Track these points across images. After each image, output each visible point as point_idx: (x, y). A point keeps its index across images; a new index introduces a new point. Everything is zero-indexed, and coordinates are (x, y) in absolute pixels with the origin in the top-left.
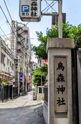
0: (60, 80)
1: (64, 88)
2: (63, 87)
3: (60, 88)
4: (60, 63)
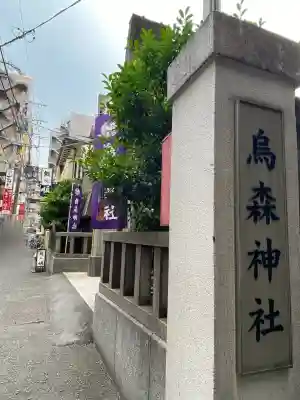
0: (262, 212)
1: (278, 252)
2: (273, 247)
3: (263, 253)
4: (259, 137)
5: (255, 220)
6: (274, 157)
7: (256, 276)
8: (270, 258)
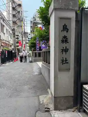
0: (64, 41)
1: (68, 49)
2: (67, 48)
3: (64, 49)
4: (65, 25)
5: (63, 43)
6: (68, 30)
7: (63, 54)
8: (66, 50)
